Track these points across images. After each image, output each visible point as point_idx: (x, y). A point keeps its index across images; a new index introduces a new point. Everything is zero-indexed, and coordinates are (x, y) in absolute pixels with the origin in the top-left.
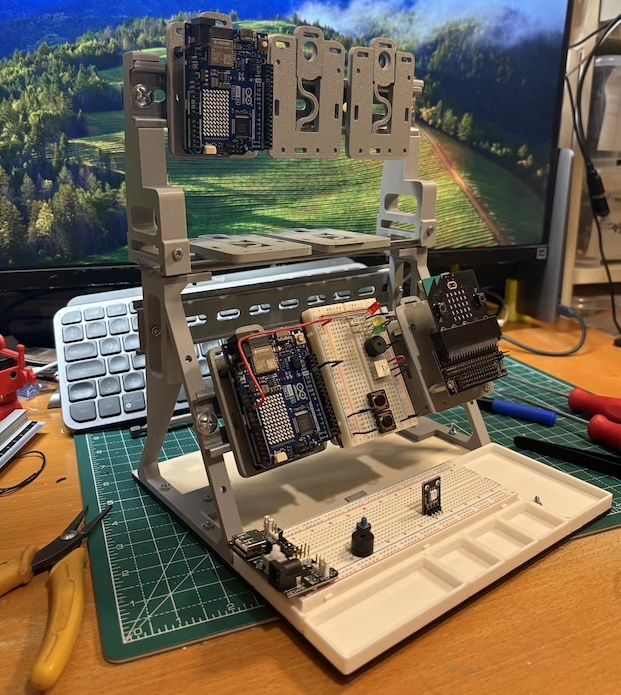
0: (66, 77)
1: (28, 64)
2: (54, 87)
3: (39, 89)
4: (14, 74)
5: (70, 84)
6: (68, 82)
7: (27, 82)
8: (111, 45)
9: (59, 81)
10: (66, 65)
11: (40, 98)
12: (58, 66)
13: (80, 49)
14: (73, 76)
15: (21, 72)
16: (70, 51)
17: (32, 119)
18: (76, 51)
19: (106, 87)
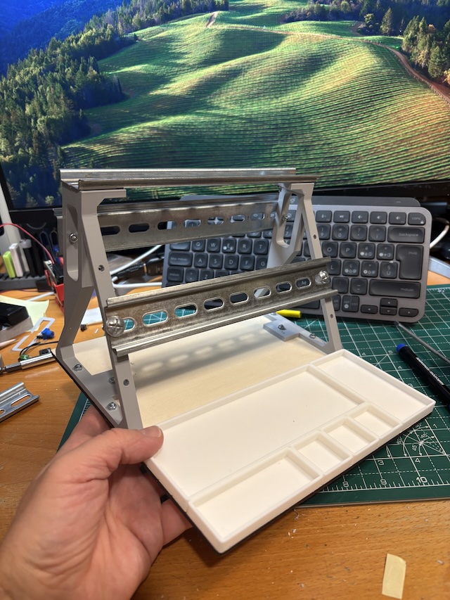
1: (41, 62)
4: (30, 74)
5: (72, 82)
6: (70, 79)
7: (39, 82)
8: (108, 31)
9: (64, 78)
10: (70, 60)
12: (64, 61)
13: (82, 39)
14: (75, 71)
15: (34, 72)
16: (74, 44)
18: (79, 43)
19: (104, 79)
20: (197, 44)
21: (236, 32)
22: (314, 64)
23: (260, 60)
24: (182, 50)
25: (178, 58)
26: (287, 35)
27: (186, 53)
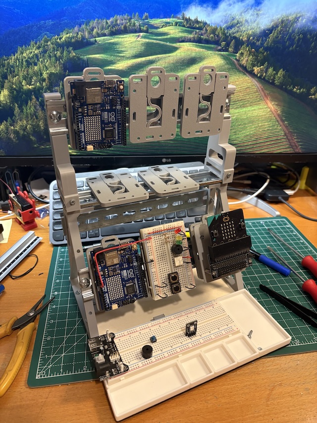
0: (58, 54)
1: (39, 48)
2: (53, 59)
3: (46, 61)
4: (33, 53)
5: (61, 58)
6: (60, 56)
7: (39, 57)
8: (79, 36)
9: (55, 56)
10: (58, 48)
11: (47, 65)
12: (54, 48)
13: (63, 39)
14: (62, 53)
15: (36, 52)
16: (59, 40)
17: (45, 75)
18: (62, 40)
19: (79, 59)
20: (131, 47)
21: (152, 43)
22: (192, 61)
23: (165, 58)
24: (122, 50)
25: (120, 53)
26: (180, 48)
27: (125, 51)
